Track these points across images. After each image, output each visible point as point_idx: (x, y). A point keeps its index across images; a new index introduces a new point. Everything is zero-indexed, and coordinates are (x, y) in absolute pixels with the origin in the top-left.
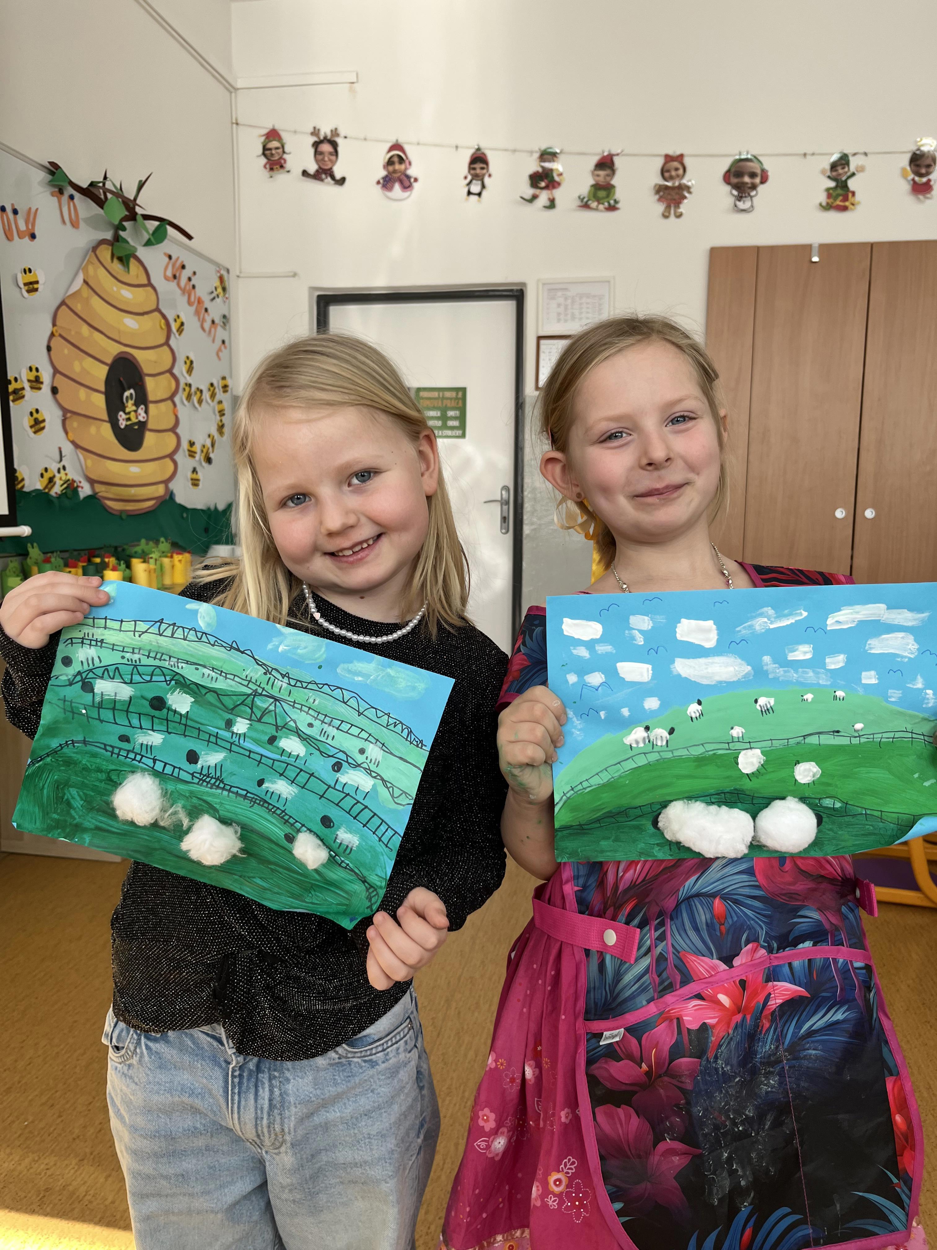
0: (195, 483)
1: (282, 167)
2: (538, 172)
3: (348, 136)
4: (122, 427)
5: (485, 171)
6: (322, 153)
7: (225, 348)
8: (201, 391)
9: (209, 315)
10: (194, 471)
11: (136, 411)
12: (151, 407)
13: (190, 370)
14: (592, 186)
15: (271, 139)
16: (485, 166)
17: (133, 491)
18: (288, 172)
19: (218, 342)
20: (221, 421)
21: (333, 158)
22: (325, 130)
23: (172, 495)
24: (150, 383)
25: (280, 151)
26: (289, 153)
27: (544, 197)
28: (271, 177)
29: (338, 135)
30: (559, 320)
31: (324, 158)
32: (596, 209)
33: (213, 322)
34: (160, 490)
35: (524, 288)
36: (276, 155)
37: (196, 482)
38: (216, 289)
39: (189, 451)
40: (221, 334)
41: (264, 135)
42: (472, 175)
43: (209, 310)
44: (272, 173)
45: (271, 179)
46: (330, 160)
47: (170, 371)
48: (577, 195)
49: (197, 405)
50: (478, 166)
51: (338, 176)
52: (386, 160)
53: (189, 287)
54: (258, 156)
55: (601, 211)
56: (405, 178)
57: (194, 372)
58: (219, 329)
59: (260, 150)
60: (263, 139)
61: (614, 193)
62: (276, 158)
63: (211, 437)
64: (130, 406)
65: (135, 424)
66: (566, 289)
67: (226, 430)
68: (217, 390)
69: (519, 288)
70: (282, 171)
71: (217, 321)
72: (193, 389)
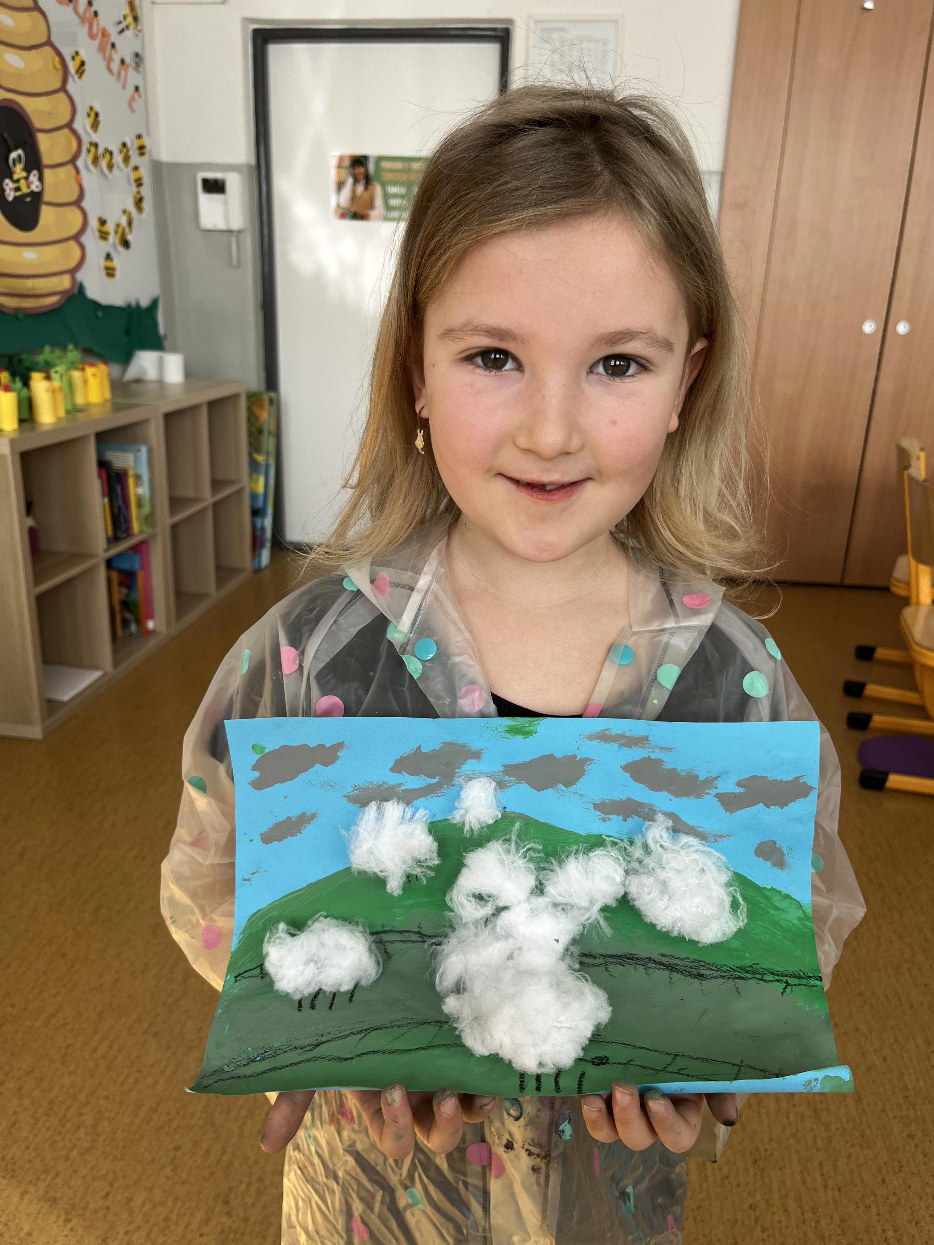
0: (110, 272)
4: (10, 198)
7: (140, 96)
9: (116, 52)
10: (108, 257)
11: (27, 178)
12: (47, 172)
13: (95, 125)
17: (30, 283)
19: (130, 89)
20: (138, 192)
23: (81, 288)
24: (44, 142)
33: (123, 62)
34: (65, 283)
35: (510, 27)
37: (112, 272)
38: (126, 17)
39: (100, 231)
40: (133, 77)
43: (117, 46)
47: (69, 125)
49: (106, 171)
53: (90, 13)
57: (101, 127)
58: (131, 71)
63: (127, 214)
64: (19, 172)
65: (26, 195)
66: (562, 30)
67: (147, 205)
68: (131, 153)
69: (503, 26)
71: (127, 61)
72: (101, 150)
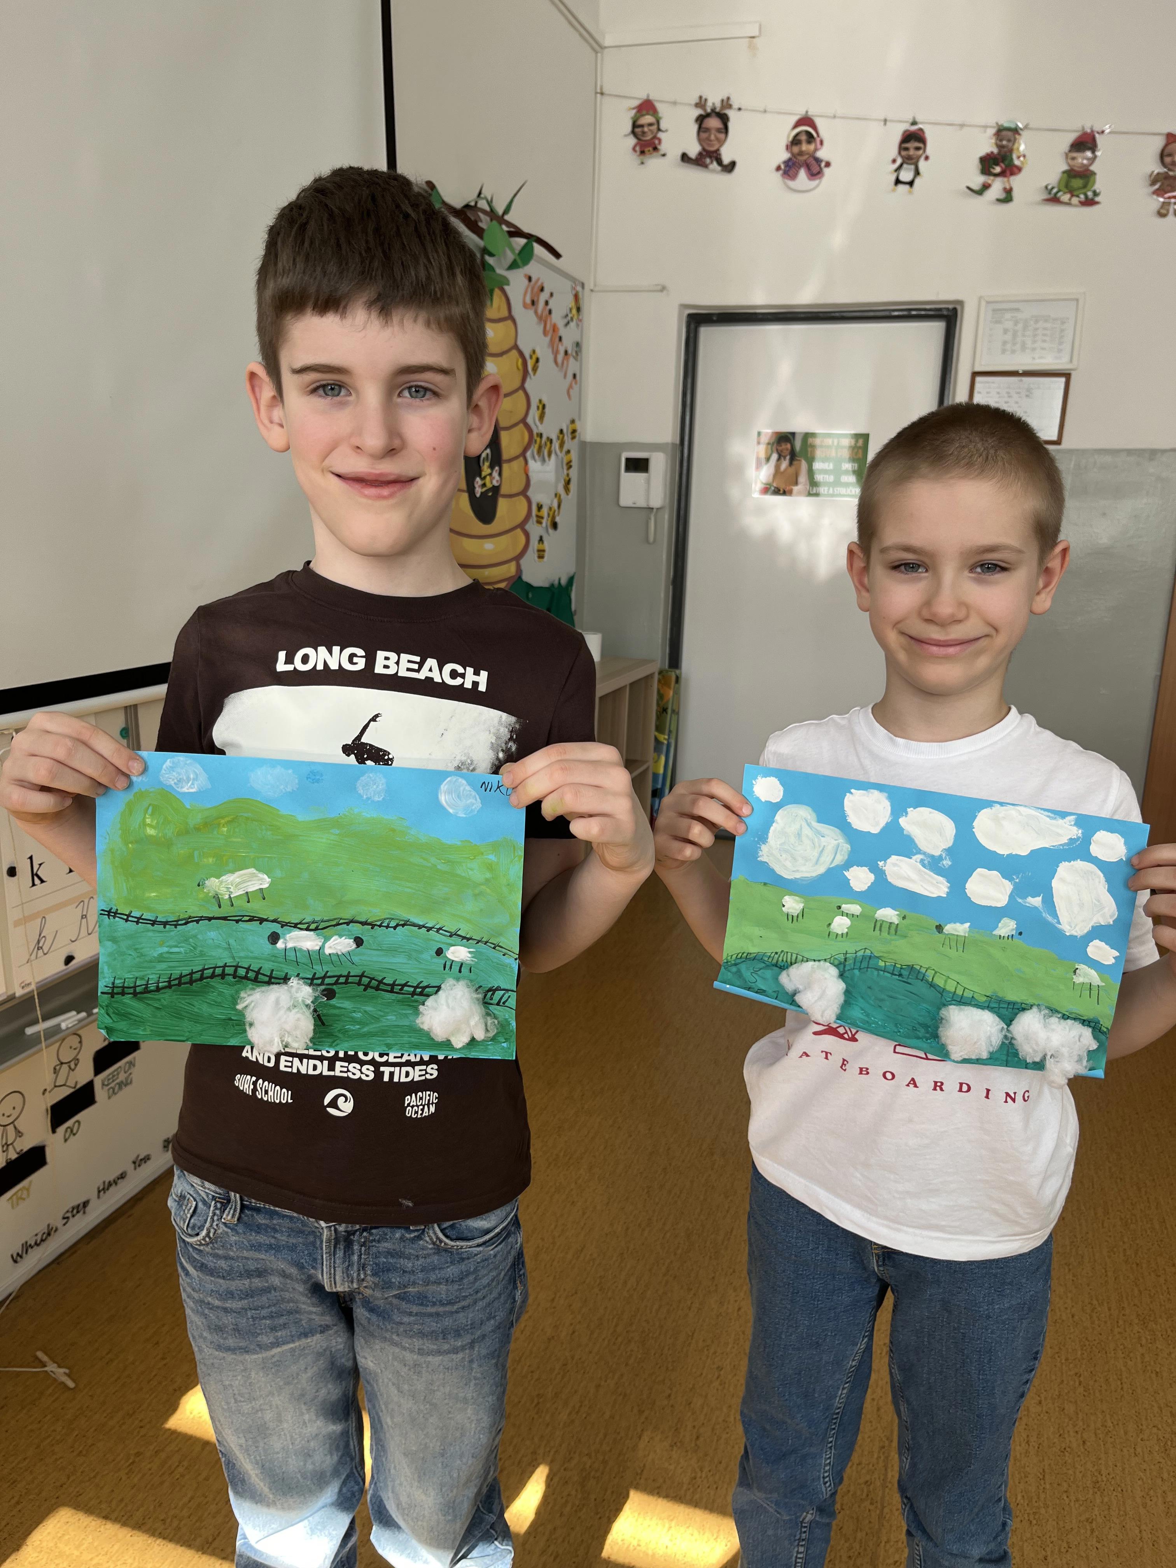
1: (655, 149)
2: (992, 153)
3: (743, 107)
4: (478, 495)
5: (921, 152)
6: (707, 130)
7: (576, 383)
8: (551, 441)
9: (562, 344)
10: (541, 540)
11: (490, 474)
12: (505, 466)
13: (542, 417)
14: (1064, 172)
15: (644, 112)
16: (921, 145)
18: (664, 155)
19: (570, 377)
20: (568, 475)
21: (722, 136)
22: (714, 100)
23: (521, 573)
24: (506, 439)
25: (654, 128)
26: (666, 131)
27: (997, 187)
28: (642, 163)
29: (730, 107)
30: (1004, 351)
31: (710, 136)
32: (1068, 204)
33: (566, 352)
34: (511, 569)
35: (959, 308)
36: (649, 133)
37: (543, 554)
38: (571, 310)
39: (537, 516)
40: (572, 366)
41: (634, 109)
42: (902, 157)
43: (564, 339)
44: (642, 157)
45: (643, 166)
46: (717, 139)
47: (524, 421)
48: (1044, 184)
49: (547, 459)
50: (912, 145)
51: (726, 160)
52: (791, 139)
53: (547, 312)
54: (626, 136)
55: (1075, 206)
56: (814, 162)
57: (546, 419)
58: (572, 360)
59: (628, 127)
60: (634, 112)
61: (1094, 182)
62: (649, 137)
63: (558, 496)
64: (486, 470)
65: (489, 490)
66: (1017, 310)
67: (573, 486)
68: (566, 437)
69: (951, 306)
70: (655, 154)
71: (570, 352)
72: (544, 439)
